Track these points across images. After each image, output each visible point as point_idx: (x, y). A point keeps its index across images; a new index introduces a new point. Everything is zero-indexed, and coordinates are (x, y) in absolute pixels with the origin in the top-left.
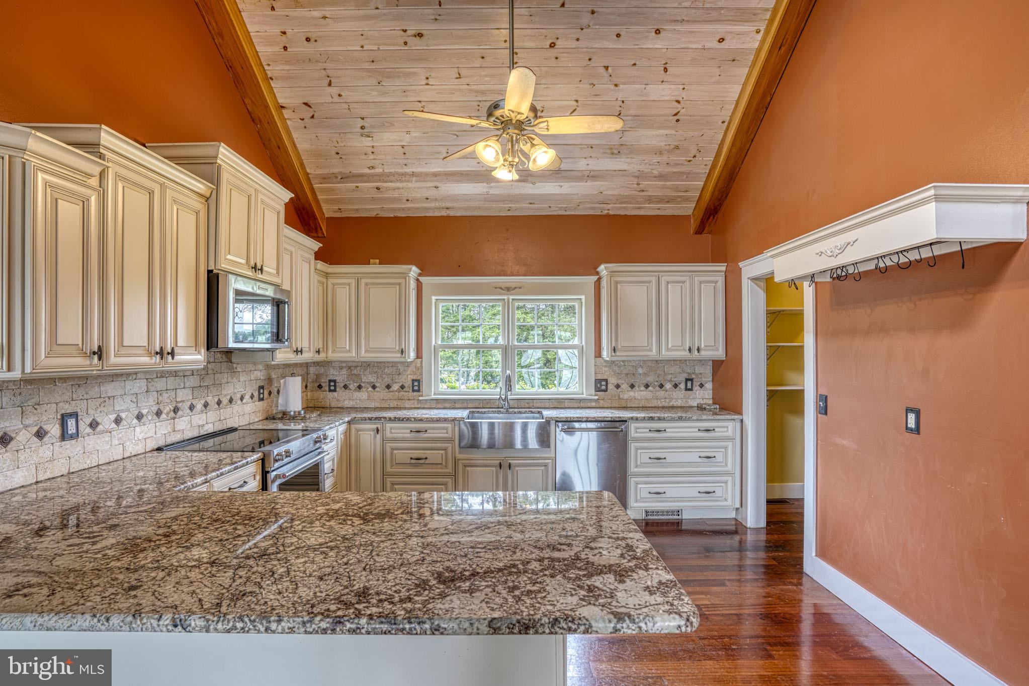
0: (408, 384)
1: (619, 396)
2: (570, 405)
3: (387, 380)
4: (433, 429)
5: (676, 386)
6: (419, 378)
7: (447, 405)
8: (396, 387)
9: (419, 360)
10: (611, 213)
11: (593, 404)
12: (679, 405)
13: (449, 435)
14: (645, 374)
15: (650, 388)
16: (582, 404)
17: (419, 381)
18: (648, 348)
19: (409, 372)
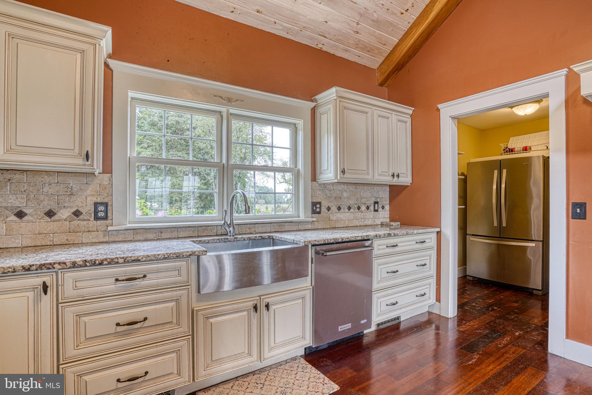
0: (87, 208)
1: (329, 219)
2: (290, 228)
3: (48, 205)
4: (158, 271)
5: (368, 208)
6: (105, 200)
7: (150, 236)
8: (65, 214)
9: (107, 176)
10: (324, 49)
11: (310, 226)
12: (370, 224)
13: (183, 278)
14: (348, 198)
15: (352, 210)
16: (301, 227)
17: (106, 205)
18: (366, 172)
19: (89, 192)
